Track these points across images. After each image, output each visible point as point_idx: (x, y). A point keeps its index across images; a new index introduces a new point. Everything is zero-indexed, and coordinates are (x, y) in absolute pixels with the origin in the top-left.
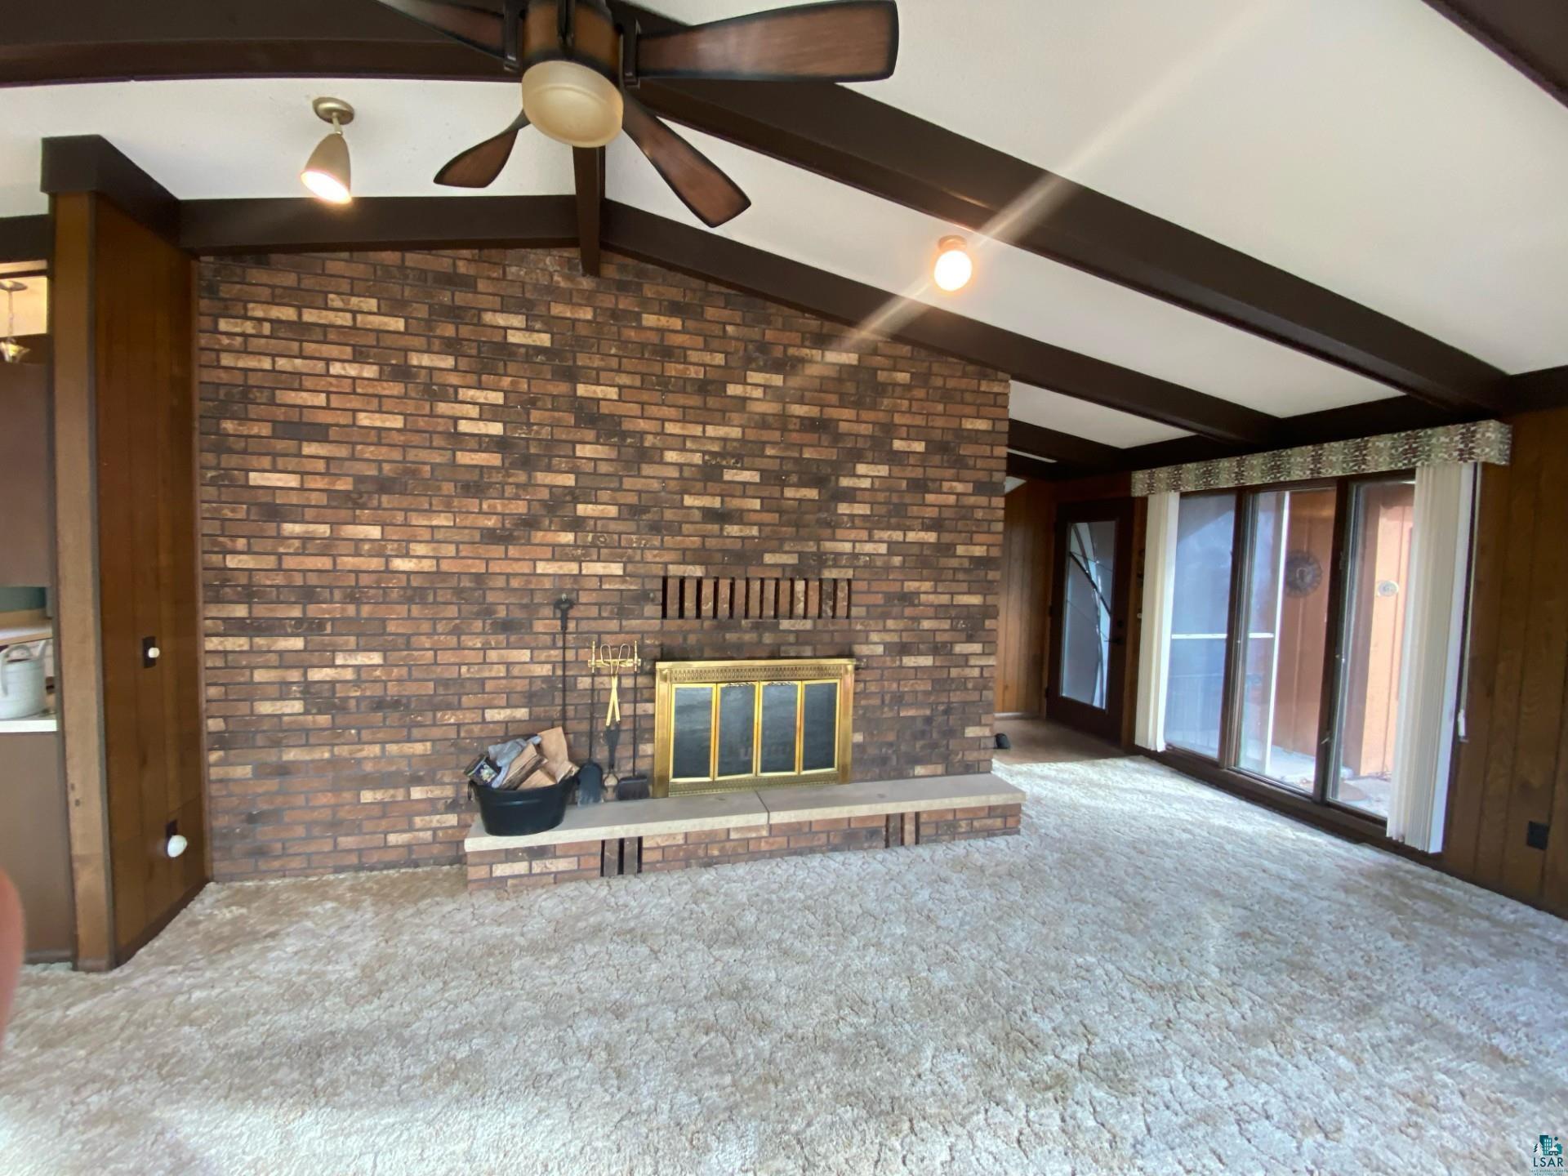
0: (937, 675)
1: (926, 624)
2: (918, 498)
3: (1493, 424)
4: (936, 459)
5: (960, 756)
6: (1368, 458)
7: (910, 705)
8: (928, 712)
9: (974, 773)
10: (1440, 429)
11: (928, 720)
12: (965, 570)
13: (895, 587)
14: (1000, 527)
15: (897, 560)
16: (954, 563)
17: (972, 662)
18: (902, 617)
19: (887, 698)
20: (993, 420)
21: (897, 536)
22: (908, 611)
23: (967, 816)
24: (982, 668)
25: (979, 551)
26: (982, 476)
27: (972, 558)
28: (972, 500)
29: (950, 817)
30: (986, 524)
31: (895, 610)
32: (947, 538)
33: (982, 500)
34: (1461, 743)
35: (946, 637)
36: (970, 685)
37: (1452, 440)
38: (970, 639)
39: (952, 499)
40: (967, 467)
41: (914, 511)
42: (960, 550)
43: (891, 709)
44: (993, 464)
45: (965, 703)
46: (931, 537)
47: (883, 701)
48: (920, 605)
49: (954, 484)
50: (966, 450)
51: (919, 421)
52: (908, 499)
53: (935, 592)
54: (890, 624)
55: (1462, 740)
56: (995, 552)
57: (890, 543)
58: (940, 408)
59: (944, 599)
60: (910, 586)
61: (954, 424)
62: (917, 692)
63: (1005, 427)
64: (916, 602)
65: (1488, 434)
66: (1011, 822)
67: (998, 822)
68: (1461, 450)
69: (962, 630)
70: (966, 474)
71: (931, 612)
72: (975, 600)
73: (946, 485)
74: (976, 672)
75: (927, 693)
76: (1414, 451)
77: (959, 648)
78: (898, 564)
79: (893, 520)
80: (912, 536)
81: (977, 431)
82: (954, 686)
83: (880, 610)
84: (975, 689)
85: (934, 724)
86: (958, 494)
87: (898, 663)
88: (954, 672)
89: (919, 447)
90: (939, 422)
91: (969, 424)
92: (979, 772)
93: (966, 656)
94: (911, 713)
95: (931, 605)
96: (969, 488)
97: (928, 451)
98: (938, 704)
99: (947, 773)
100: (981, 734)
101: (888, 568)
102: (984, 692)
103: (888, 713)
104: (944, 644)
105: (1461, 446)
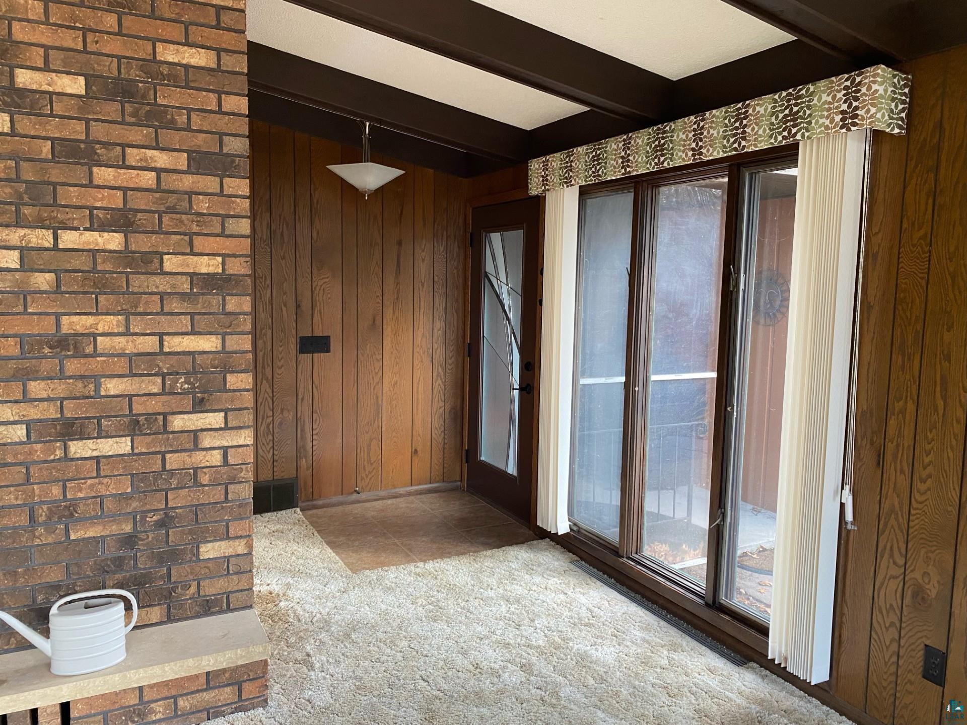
0: (139, 467)
1: (112, 387)
2: (80, 173)
3: (882, 70)
4: (112, 109)
5: (193, 589)
6: (748, 130)
7: (92, 520)
8: (128, 528)
9: (221, 612)
10: (822, 84)
11: (129, 541)
12: (183, 296)
13: (46, 326)
14: (244, 226)
15: (43, 280)
16: (160, 284)
17: (207, 441)
18: (61, 375)
19: (42, 513)
20: (219, 51)
21: (42, 238)
22: (73, 366)
23: (165, 693)
24: (225, 450)
25: (207, 265)
26: (200, 141)
27: (193, 276)
28: (188, 182)
29: (133, 700)
30: (216, 221)
31: (46, 366)
32: (142, 243)
33: (210, 183)
34: (848, 531)
35: (155, 405)
36: (205, 479)
37: (834, 97)
38: (199, 406)
39: (148, 179)
40: (172, 125)
41: (72, 195)
42: (171, 263)
43: (50, 530)
44: (222, 123)
45: (196, 509)
46: (113, 241)
47: (32, 518)
48: (96, 354)
49: (150, 153)
50: (168, 97)
51: (71, 40)
52: (55, 174)
53: (127, 333)
54: (37, 388)
55: (849, 527)
56: (239, 267)
57: (24, 251)
58: (110, 21)
59: (149, 344)
60: (75, 324)
61: (143, 50)
62: (102, 498)
63: (242, 64)
64: (89, 349)
65: (875, 87)
66: (249, 690)
67: (228, 694)
68: (843, 112)
69: (184, 393)
70: (168, 137)
71: (121, 366)
72: (208, 344)
73: (134, 156)
74: (216, 458)
75: (123, 498)
76: (794, 116)
77: (178, 422)
78: (45, 287)
79: (27, 211)
80: (69, 239)
81: (187, 67)
82: (174, 483)
83: (12, 364)
84: (214, 484)
85: (141, 545)
86: (159, 171)
87: (59, 453)
88: (174, 461)
89: (75, 85)
90: (114, 46)
91: (169, 54)
92: (229, 610)
93: (195, 434)
94: (92, 532)
95: (121, 355)
96: (182, 160)
97: (89, 94)
98: (144, 513)
99: (170, 618)
100: (230, 552)
101: (25, 294)
102: (231, 488)
103: (43, 537)
104: (151, 417)
105: (844, 107)
